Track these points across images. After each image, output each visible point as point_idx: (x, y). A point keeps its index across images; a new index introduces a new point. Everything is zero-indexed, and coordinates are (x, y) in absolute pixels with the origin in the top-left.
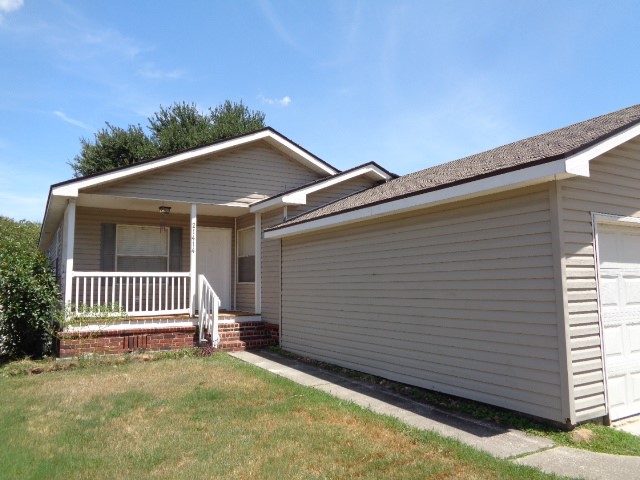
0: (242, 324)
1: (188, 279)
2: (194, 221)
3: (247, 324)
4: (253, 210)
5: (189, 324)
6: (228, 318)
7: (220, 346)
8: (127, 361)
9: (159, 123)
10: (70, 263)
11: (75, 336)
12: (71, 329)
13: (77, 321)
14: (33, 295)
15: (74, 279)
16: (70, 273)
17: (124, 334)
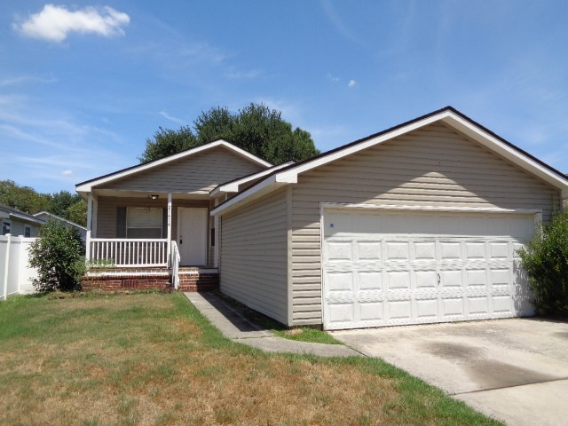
0: (200, 275)
1: (166, 244)
2: (170, 204)
3: (204, 274)
4: (212, 195)
5: (166, 274)
6: (194, 270)
7: (179, 288)
8: (116, 294)
9: (201, 124)
10: (89, 233)
11: (90, 279)
12: (89, 274)
13: (92, 270)
14: (64, 253)
15: (91, 243)
16: (89, 239)
17: (122, 278)
